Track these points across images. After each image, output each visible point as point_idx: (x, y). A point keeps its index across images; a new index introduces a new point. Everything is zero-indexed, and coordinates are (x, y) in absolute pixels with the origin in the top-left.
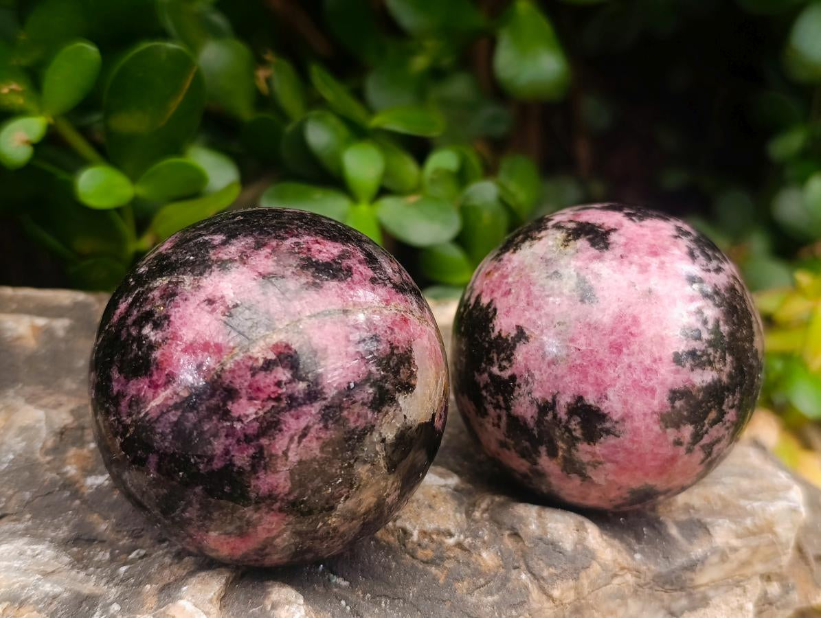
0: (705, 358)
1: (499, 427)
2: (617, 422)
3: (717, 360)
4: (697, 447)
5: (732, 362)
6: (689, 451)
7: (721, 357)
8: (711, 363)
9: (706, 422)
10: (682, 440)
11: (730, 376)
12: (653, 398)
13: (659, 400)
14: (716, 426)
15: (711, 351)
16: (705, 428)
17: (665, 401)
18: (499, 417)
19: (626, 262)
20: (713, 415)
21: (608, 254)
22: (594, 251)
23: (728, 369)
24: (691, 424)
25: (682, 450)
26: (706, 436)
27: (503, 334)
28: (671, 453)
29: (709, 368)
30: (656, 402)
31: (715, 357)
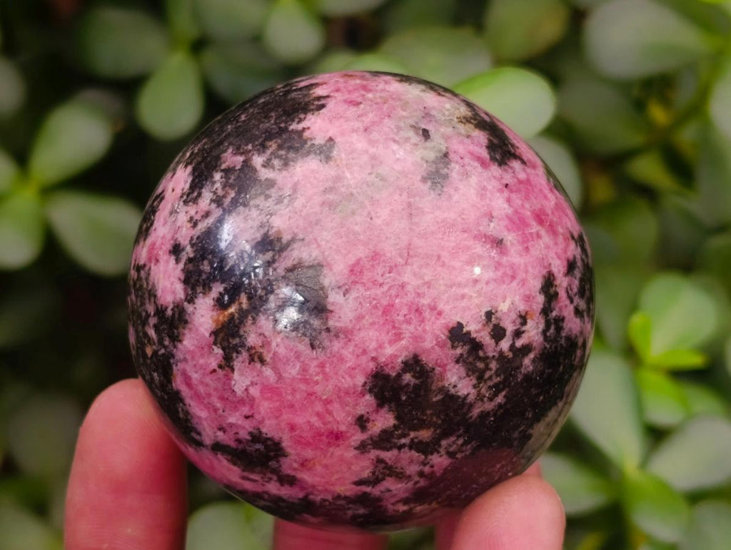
0: (481, 365)
1: (195, 225)
2: (328, 330)
3: (490, 383)
4: (374, 453)
5: (500, 406)
6: (362, 447)
7: (496, 385)
8: (480, 378)
9: (412, 434)
10: (369, 425)
11: (484, 415)
12: (391, 342)
13: (393, 352)
14: (415, 454)
15: (493, 365)
16: (403, 441)
17: (400, 360)
18: (207, 214)
19: (506, 193)
20: (425, 435)
21: (495, 170)
22: (485, 154)
23: (489, 406)
24: (397, 418)
25: (358, 437)
26: (395, 452)
27: (306, 134)
28: (343, 428)
29: (474, 381)
30: (389, 351)
31: (490, 378)
